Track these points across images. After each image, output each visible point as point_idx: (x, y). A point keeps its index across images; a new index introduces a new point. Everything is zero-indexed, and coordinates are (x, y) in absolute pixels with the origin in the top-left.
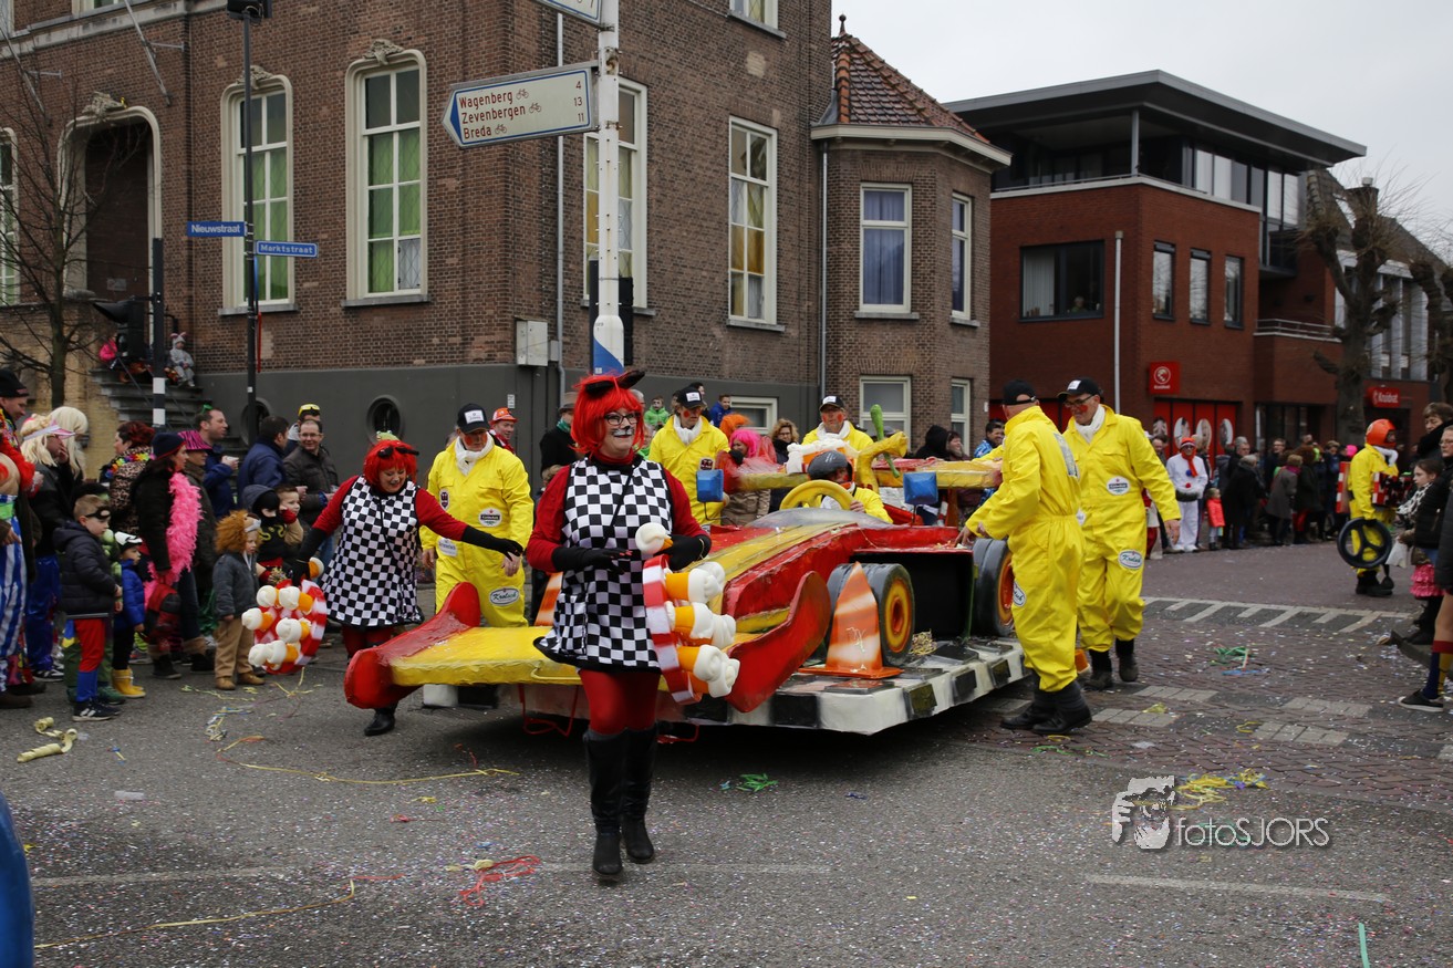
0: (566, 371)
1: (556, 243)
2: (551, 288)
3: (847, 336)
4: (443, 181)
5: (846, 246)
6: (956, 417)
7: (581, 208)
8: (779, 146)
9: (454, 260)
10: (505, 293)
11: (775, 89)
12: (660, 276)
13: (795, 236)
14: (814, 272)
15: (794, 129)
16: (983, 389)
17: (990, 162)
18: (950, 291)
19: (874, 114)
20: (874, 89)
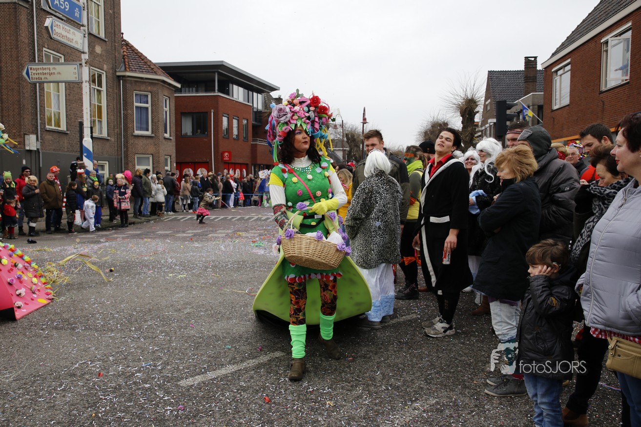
0: (42, 152)
1: (36, 108)
2: (36, 124)
3: (131, 141)
5: (129, 111)
8: (106, 77)
10: (20, 125)
11: (105, 58)
12: (70, 120)
13: (112, 107)
14: (118, 119)
15: (111, 71)
16: (174, 159)
17: (175, 87)
18: (163, 128)
19: (137, 69)
20: (136, 60)
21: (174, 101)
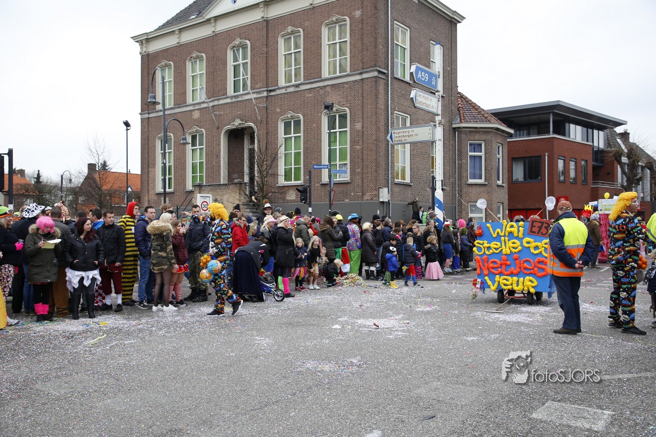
0: (392, 203)
1: (388, 165)
2: (387, 178)
3: (465, 190)
4: (355, 147)
5: (464, 161)
6: (499, 215)
7: (394, 153)
9: (359, 170)
10: (376, 180)
12: (413, 172)
13: (448, 158)
14: (454, 169)
15: (448, 124)
16: (506, 207)
17: (508, 133)
18: (496, 175)
19: (472, 119)
20: (470, 110)
21: (507, 148)
